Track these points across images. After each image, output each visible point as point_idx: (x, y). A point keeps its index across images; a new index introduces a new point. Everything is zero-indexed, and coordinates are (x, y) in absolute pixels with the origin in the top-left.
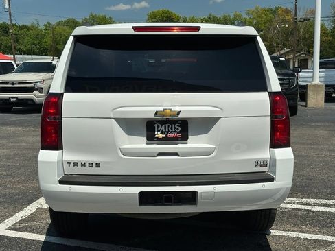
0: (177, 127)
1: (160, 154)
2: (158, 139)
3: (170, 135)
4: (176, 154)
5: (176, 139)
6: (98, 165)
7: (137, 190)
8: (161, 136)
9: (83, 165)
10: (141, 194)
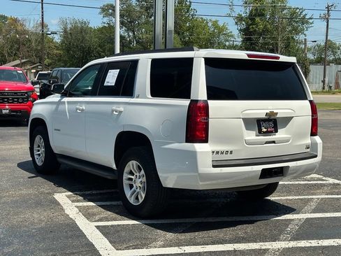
0: (272, 124)
1: (267, 143)
2: (264, 132)
3: (269, 130)
4: (274, 142)
5: (272, 132)
6: (231, 152)
7: (260, 168)
8: (265, 130)
9: (222, 153)
10: (263, 170)
